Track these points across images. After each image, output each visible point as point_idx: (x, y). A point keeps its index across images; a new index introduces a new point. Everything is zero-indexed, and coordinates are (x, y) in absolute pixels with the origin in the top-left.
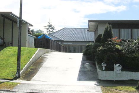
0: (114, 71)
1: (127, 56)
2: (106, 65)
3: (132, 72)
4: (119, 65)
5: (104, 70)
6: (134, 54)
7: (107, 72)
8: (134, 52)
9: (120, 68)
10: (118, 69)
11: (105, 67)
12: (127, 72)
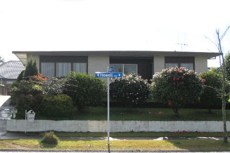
0: (25, 119)
1: (46, 99)
2: (16, 112)
3: (51, 121)
4: (32, 112)
5: (15, 119)
6: (55, 97)
7: (18, 120)
8: (56, 94)
9: (33, 116)
10: (31, 117)
11: (16, 114)
12: (45, 121)
